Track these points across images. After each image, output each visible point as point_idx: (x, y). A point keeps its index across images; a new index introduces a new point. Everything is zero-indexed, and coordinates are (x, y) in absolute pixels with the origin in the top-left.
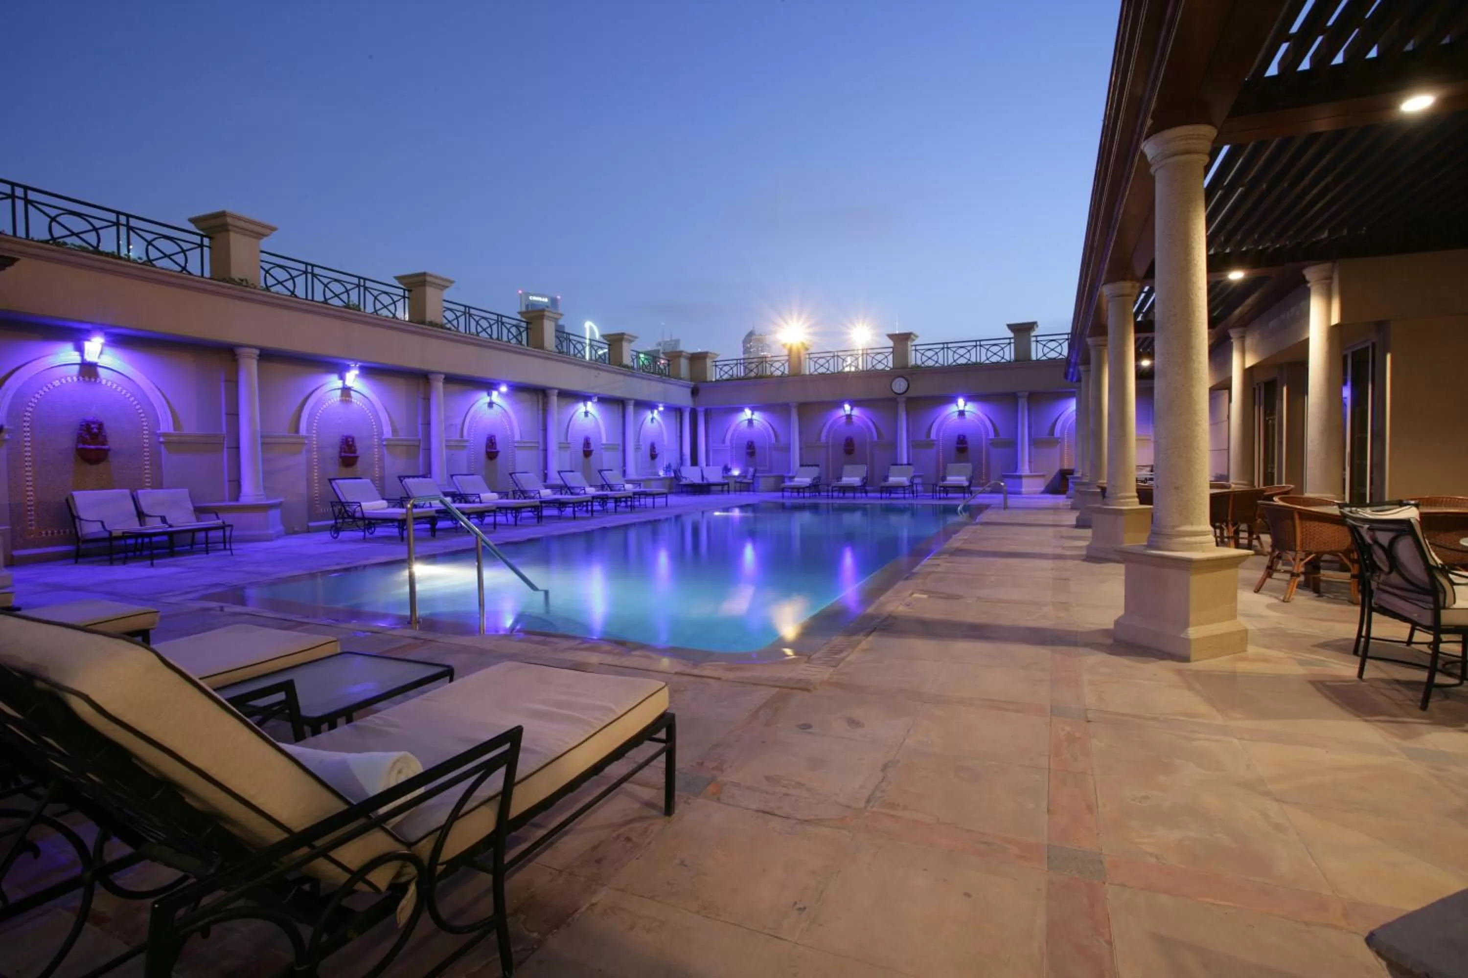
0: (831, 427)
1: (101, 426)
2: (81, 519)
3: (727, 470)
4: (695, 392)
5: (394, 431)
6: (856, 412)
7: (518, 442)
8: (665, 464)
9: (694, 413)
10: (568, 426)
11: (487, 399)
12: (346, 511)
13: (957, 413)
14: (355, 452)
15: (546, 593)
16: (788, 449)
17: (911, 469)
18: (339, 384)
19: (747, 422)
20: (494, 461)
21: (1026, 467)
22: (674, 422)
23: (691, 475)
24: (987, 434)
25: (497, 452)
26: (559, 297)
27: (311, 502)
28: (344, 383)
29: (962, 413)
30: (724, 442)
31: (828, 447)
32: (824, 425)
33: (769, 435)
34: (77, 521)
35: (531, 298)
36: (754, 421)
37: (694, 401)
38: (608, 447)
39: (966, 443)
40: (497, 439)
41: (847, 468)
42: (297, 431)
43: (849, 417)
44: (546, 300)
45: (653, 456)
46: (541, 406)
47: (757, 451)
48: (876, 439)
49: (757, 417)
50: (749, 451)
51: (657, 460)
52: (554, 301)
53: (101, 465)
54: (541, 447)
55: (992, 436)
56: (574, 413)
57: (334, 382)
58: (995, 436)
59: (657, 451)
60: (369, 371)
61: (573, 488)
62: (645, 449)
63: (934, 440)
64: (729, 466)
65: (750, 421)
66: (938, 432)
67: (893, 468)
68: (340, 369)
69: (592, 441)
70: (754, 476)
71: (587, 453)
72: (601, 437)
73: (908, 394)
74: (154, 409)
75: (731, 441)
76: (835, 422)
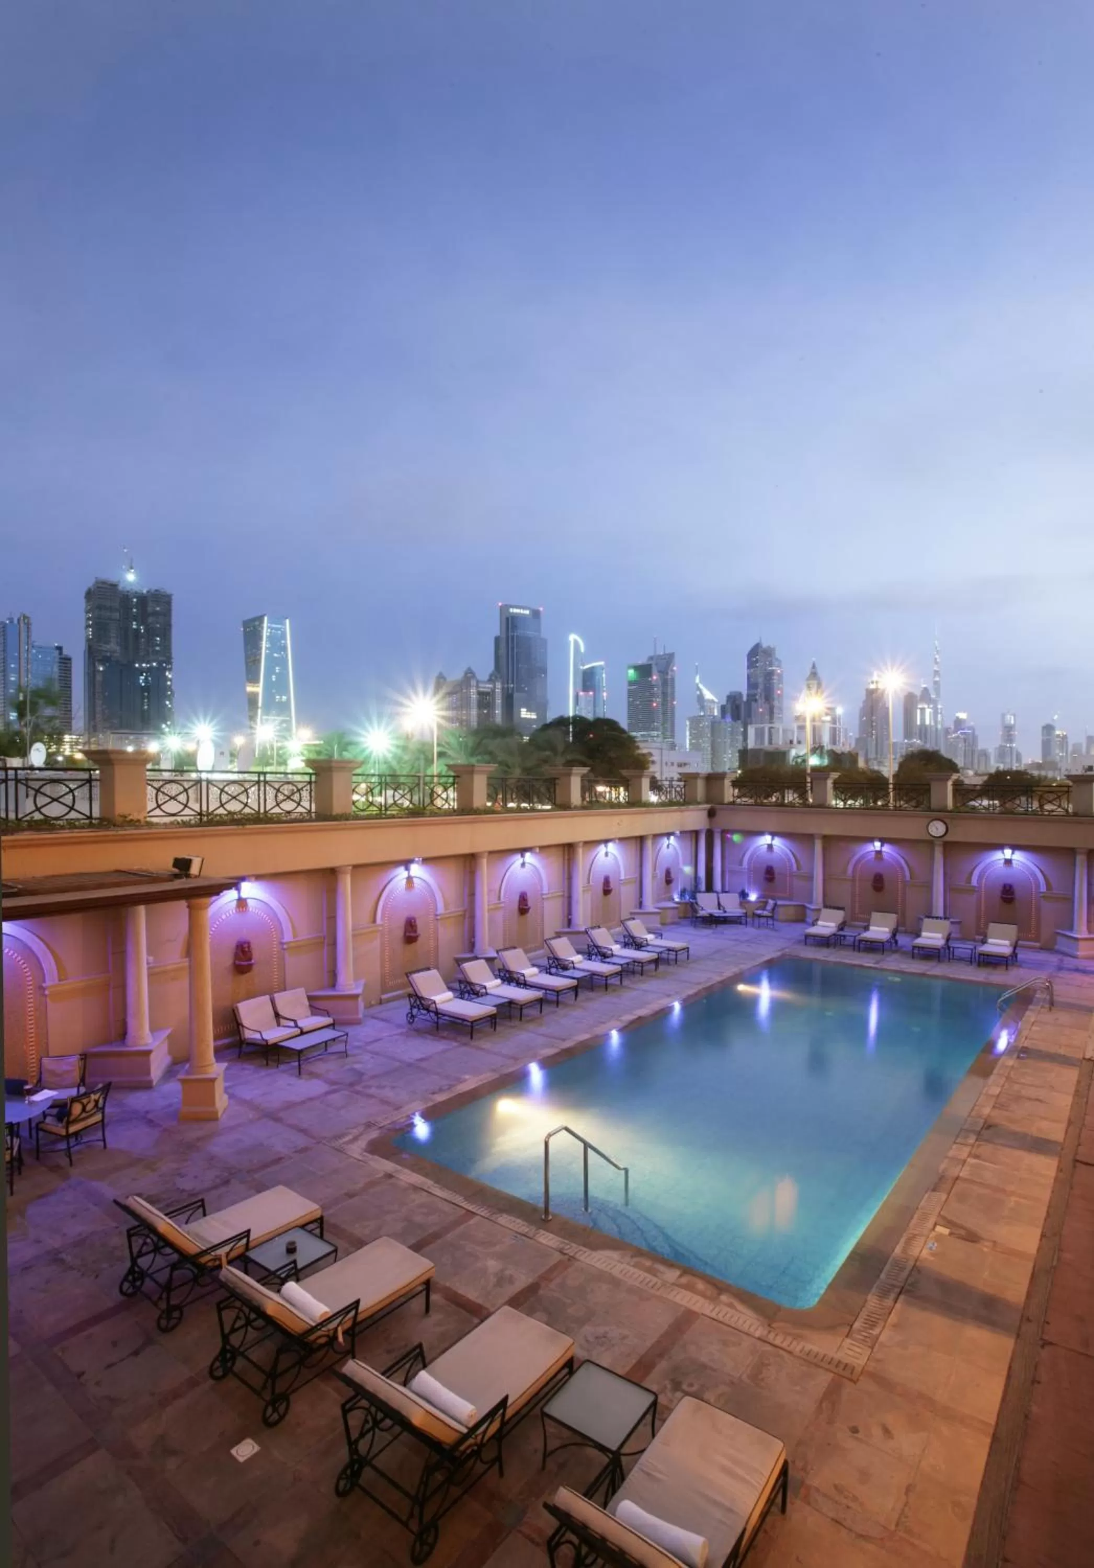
0: (859, 861)
1: (249, 943)
2: (243, 1026)
3: (744, 895)
4: (711, 814)
5: (446, 906)
6: (886, 849)
7: (546, 894)
8: (680, 888)
9: (710, 834)
10: (590, 870)
11: (520, 861)
12: (422, 1005)
13: (1003, 861)
14: (415, 931)
15: (626, 1171)
16: (810, 878)
17: (946, 923)
18: (405, 874)
19: (766, 846)
20: (524, 916)
21: (1084, 928)
22: (689, 845)
23: (707, 904)
24: (1038, 886)
25: (528, 909)
26: (541, 609)
27: (383, 976)
28: (409, 873)
29: (1008, 862)
30: (741, 863)
31: (853, 880)
32: (850, 859)
33: (789, 860)
34: (240, 1027)
35: (511, 610)
36: (774, 847)
37: (710, 822)
38: (627, 882)
39: (1013, 893)
40: (528, 895)
41: (876, 916)
42: (374, 921)
43: (879, 853)
44: (527, 612)
45: (669, 881)
46: (566, 857)
47: (776, 876)
48: (908, 878)
49: (777, 842)
50: (768, 876)
51: (673, 885)
52: (536, 614)
53: (248, 975)
54: (566, 895)
55: (1043, 888)
56: (596, 856)
57: (401, 874)
58: (1047, 889)
59: (673, 875)
60: (427, 861)
61: (600, 947)
62: (661, 875)
63: (975, 887)
64: (746, 891)
65: (770, 847)
66: (980, 877)
67: (927, 921)
68: (407, 863)
69: (611, 880)
70: (773, 909)
71: (607, 891)
72: (619, 873)
73: (947, 838)
74: (280, 924)
75: (749, 863)
76: (863, 857)
